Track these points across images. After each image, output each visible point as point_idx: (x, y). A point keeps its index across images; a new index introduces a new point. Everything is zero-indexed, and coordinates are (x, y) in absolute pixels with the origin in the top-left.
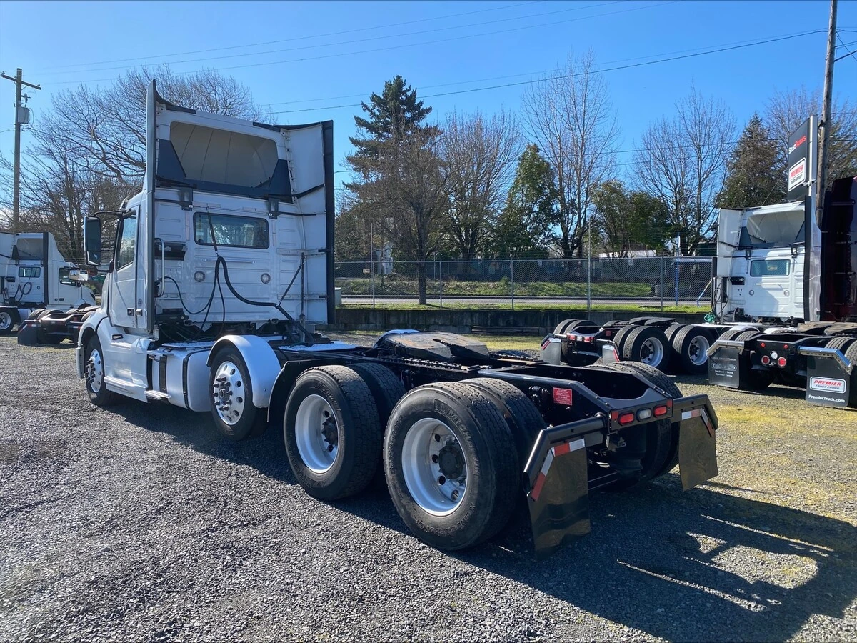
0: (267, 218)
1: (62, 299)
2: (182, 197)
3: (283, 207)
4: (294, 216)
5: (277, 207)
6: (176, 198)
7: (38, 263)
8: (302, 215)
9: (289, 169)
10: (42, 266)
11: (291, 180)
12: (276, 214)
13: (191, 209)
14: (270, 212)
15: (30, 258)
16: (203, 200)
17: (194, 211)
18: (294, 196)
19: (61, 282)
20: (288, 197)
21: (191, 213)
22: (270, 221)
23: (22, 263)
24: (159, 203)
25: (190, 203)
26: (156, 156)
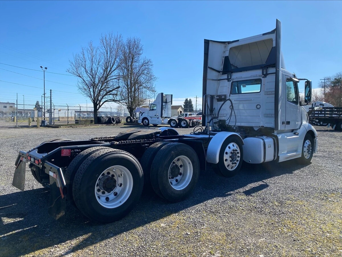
0: (261, 78)
2: (228, 77)
3: (270, 71)
5: (266, 72)
12: (265, 75)
14: (263, 75)
21: (231, 82)
22: (263, 79)
24: (221, 81)
25: (230, 78)
26: (222, 63)
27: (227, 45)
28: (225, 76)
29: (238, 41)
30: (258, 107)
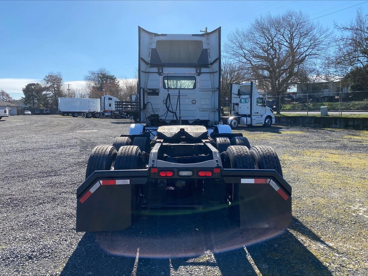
0: (195, 76)
1: (258, 113)
2: (159, 70)
3: (203, 70)
4: (209, 74)
5: (200, 71)
6: (157, 71)
7: (248, 96)
8: (213, 73)
9: (208, 52)
10: (250, 98)
11: (209, 57)
12: (199, 74)
13: (162, 75)
14: (197, 73)
15: (245, 94)
16: (167, 71)
17: (164, 75)
18: (210, 64)
19: (257, 104)
20: (206, 66)
21: (163, 77)
22: (197, 77)
23: (242, 96)
24: (150, 74)
25: (162, 72)
26: (149, 55)
27: (154, 36)
28: (155, 70)
29: (166, 35)
30: (194, 102)
